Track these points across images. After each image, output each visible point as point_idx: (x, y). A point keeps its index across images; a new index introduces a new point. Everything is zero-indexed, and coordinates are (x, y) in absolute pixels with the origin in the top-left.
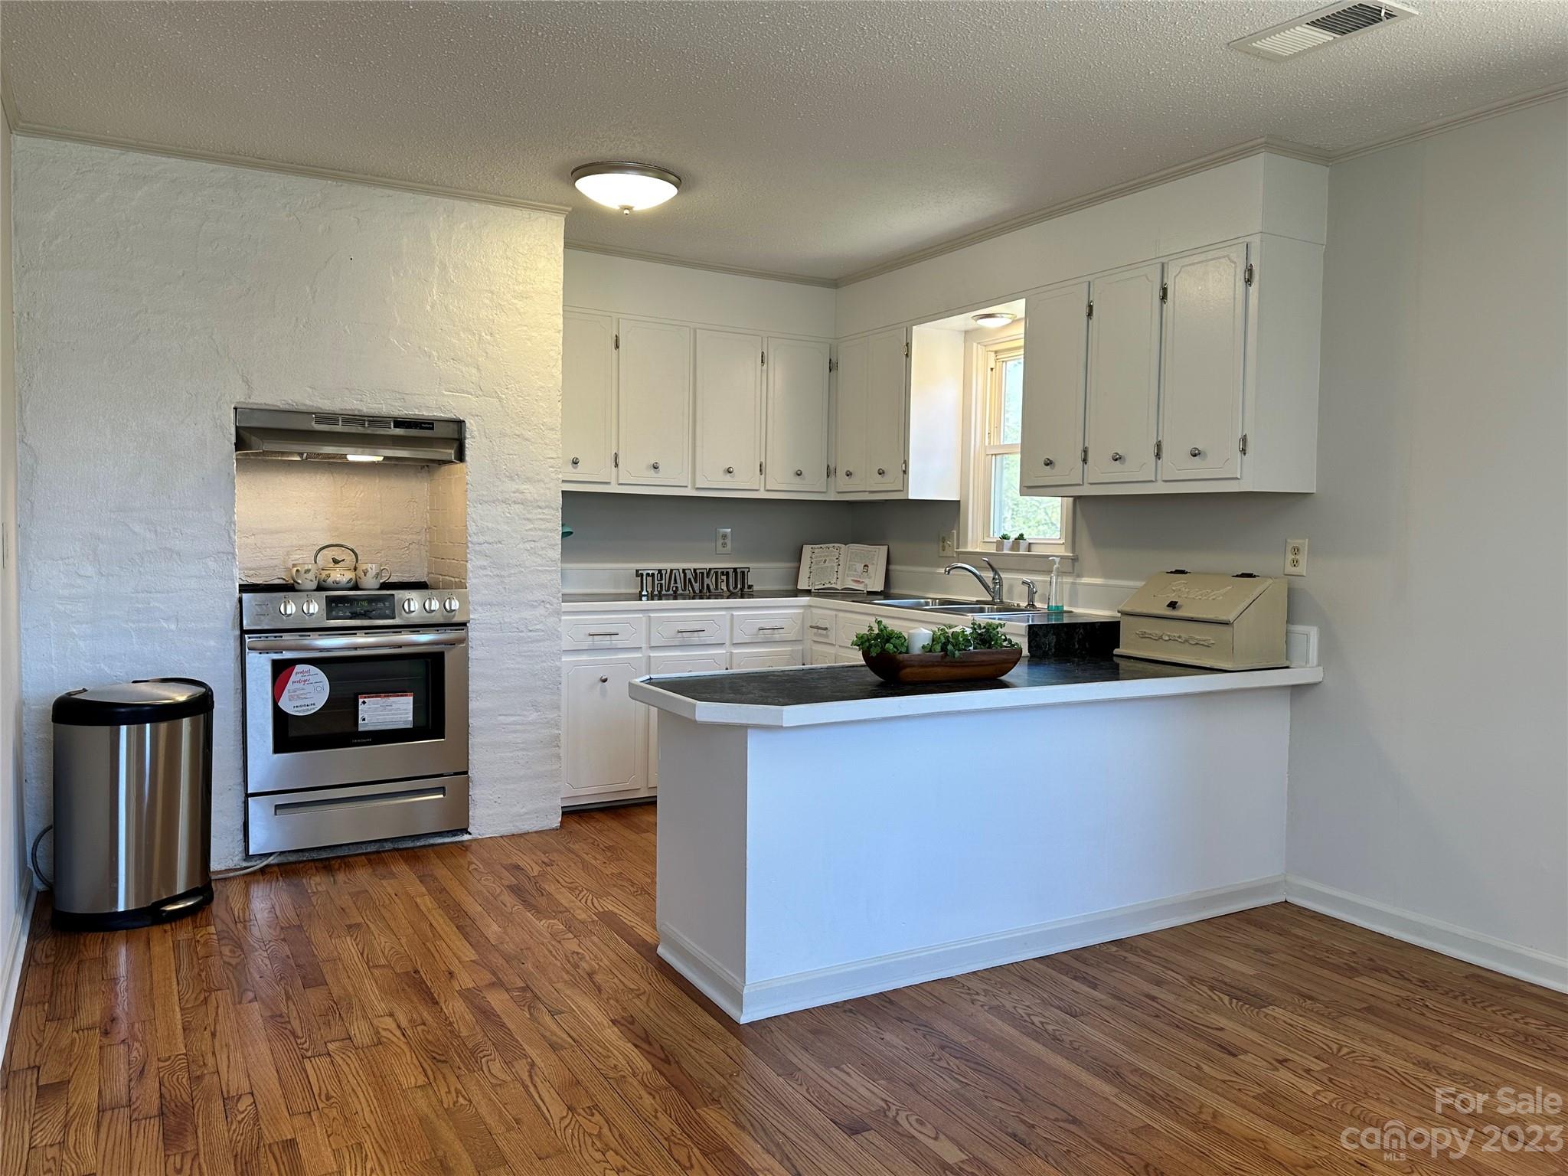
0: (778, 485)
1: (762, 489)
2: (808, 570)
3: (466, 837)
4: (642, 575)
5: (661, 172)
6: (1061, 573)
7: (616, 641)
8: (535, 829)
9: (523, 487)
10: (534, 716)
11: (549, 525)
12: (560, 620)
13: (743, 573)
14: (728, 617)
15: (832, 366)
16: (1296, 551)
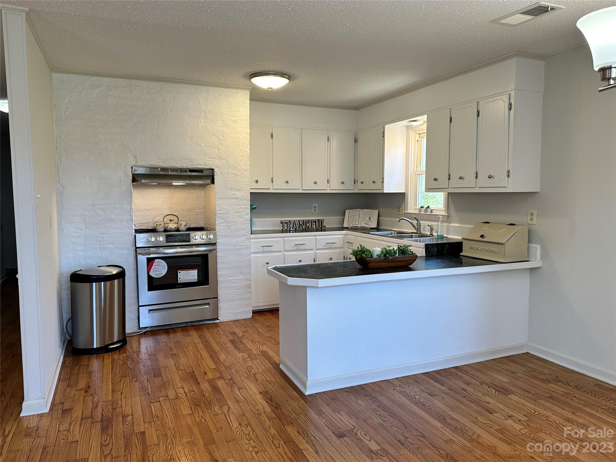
0: (335, 187)
1: (328, 189)
2: (347, 220)
3: (218, 321)
4: (283, 223)
5: (282, 75)
6: (442, 222)
7: (272, 249)
8: (242, 318)
9: (236, 193)
10: (241, 277)
11: (245, 207)
12: (250, 242)
13: (322, 221)
14: (314, 239)
15: (356, 141)
16: (532, 214)
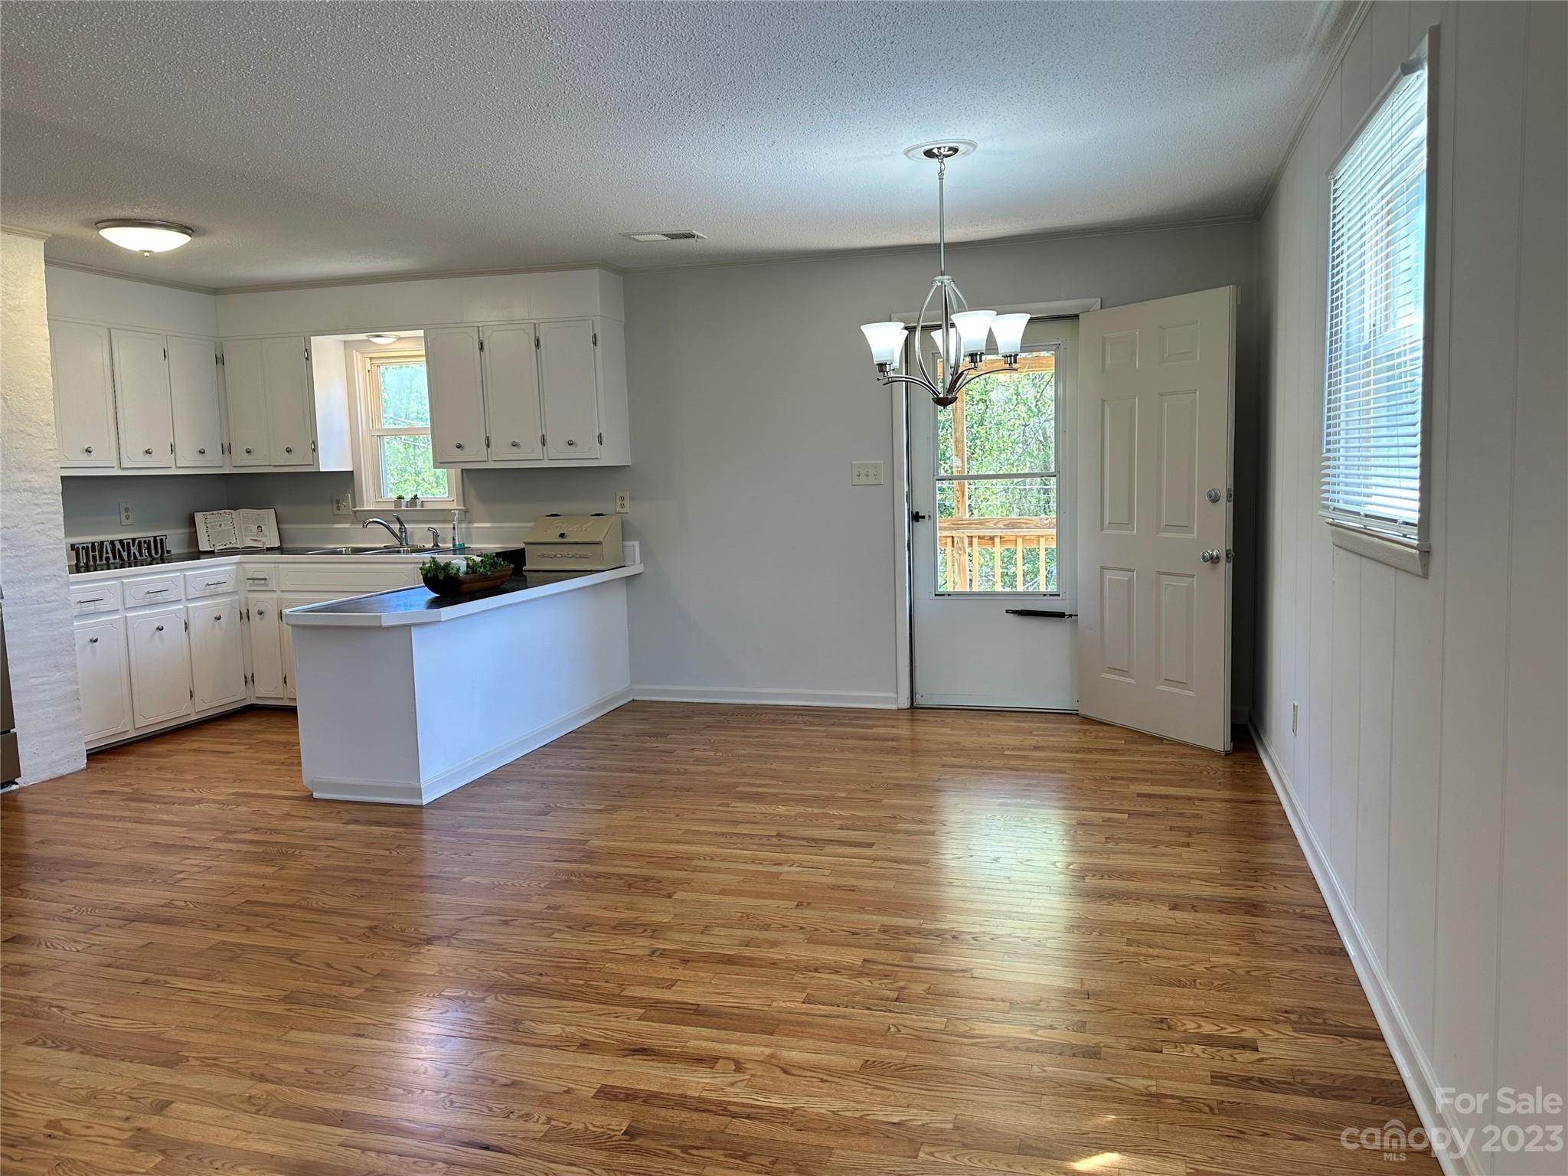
0: (185, 462)
1: (174, 466)
2: (206, 535)
3: (14, 787)
4: (78, 548)
7: (101, 606)
8: (67, 772)
9: (29, 477)
10: (57, 676)
11: (54, 509)
12: (69, 590)
13: (161, 540)
14: (182, 576)
15: (220, 360)
16: (622, 498)
